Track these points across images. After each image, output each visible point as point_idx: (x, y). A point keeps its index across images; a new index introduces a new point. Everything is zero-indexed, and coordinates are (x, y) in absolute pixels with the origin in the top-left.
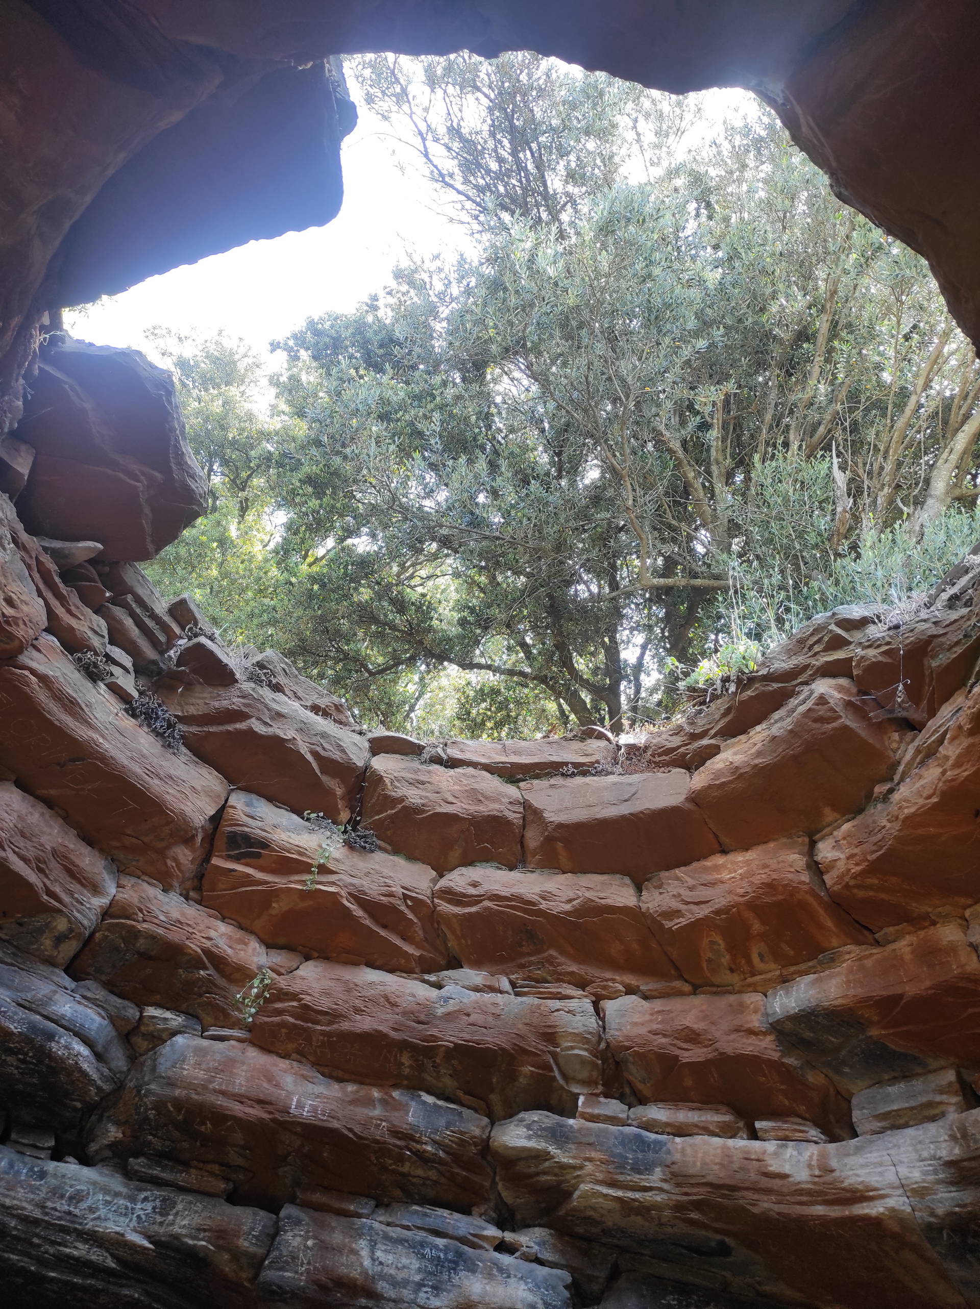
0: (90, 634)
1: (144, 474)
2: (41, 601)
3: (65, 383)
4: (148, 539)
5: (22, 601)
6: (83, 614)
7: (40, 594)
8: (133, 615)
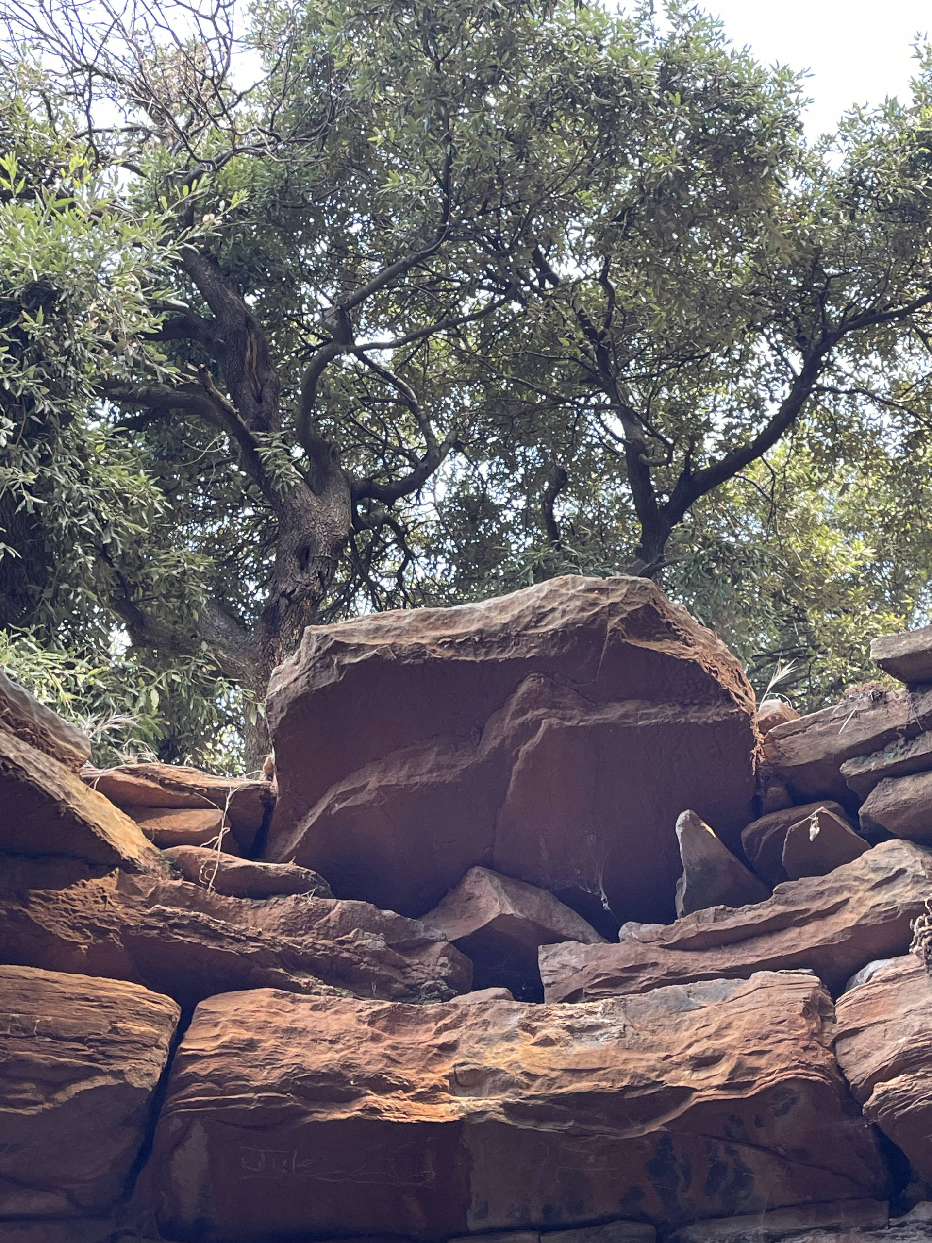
0: (883, 897)
1: (523, 711)
2: (758, 977)
3: (329, 807)
4: (693, 716)
5: (718, 1033)
6: (839, 891)
7: (743, 972)
8: (897, 772)
